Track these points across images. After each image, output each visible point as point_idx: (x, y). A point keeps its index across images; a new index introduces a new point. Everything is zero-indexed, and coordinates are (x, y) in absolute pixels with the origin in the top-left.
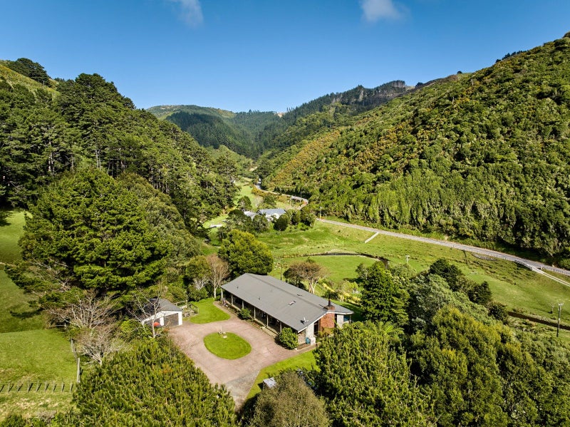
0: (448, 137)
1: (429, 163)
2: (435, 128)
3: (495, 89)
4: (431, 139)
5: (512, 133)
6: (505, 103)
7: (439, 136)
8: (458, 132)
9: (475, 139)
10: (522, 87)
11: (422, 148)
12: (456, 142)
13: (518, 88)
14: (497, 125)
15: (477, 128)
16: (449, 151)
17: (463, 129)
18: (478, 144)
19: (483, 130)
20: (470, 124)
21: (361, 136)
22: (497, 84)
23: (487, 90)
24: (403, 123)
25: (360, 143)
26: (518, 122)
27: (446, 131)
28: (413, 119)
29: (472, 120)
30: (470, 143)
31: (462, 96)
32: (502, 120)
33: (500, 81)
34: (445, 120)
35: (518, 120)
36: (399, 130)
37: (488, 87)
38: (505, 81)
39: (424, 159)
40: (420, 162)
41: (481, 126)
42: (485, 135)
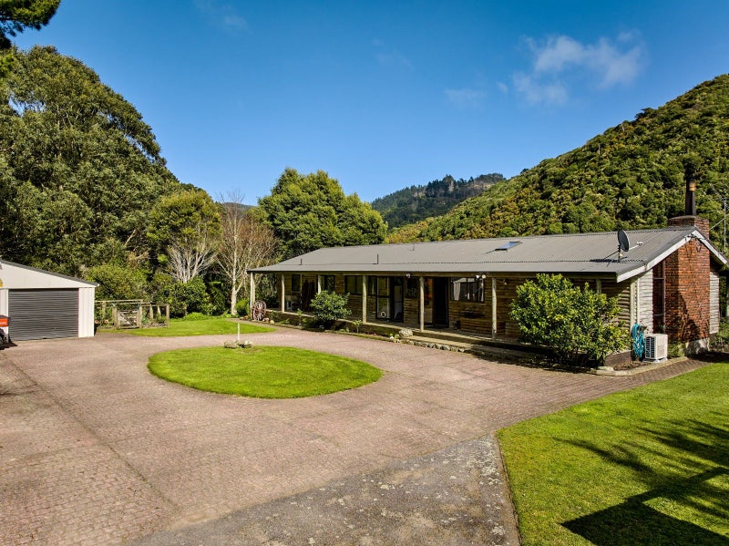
0: (602, 192)
1: (580, 226)
2: (579, 185)
3: (660, 129)
4: (574, 198)
5: (704, 177)
6: (681, 143)
7: (587, 192)
8: (616, 185)
9: (645, 190)
10: (702, 123)
11: (564, 210)
12: (617, 197)
13: (696, 123)
14: (677, 169)
15: (645, 177)
16: (607, 210)
17: (623, 180)
18: (652, 196)
19: (655, 177)
20: (633, 172)
21: (462, 218)
22: (661, 124)
23: (647, 132)
24: (525, 189)
25: (461, 226)
26: (709, 164)
27: (597, 185)
28: (540, 183)
29: (634, 168)
30: (638, 197)
31: (612, 143)
32: (684, 162)
33: (666, 120)
34: (593, 173)
35: (709, 160)
36: (520, 198)
37: (648, 128)
38: (672, 119)
39: (570, 222)
40: (564, 227)
41: (650, 173)
42: (660, 184)
